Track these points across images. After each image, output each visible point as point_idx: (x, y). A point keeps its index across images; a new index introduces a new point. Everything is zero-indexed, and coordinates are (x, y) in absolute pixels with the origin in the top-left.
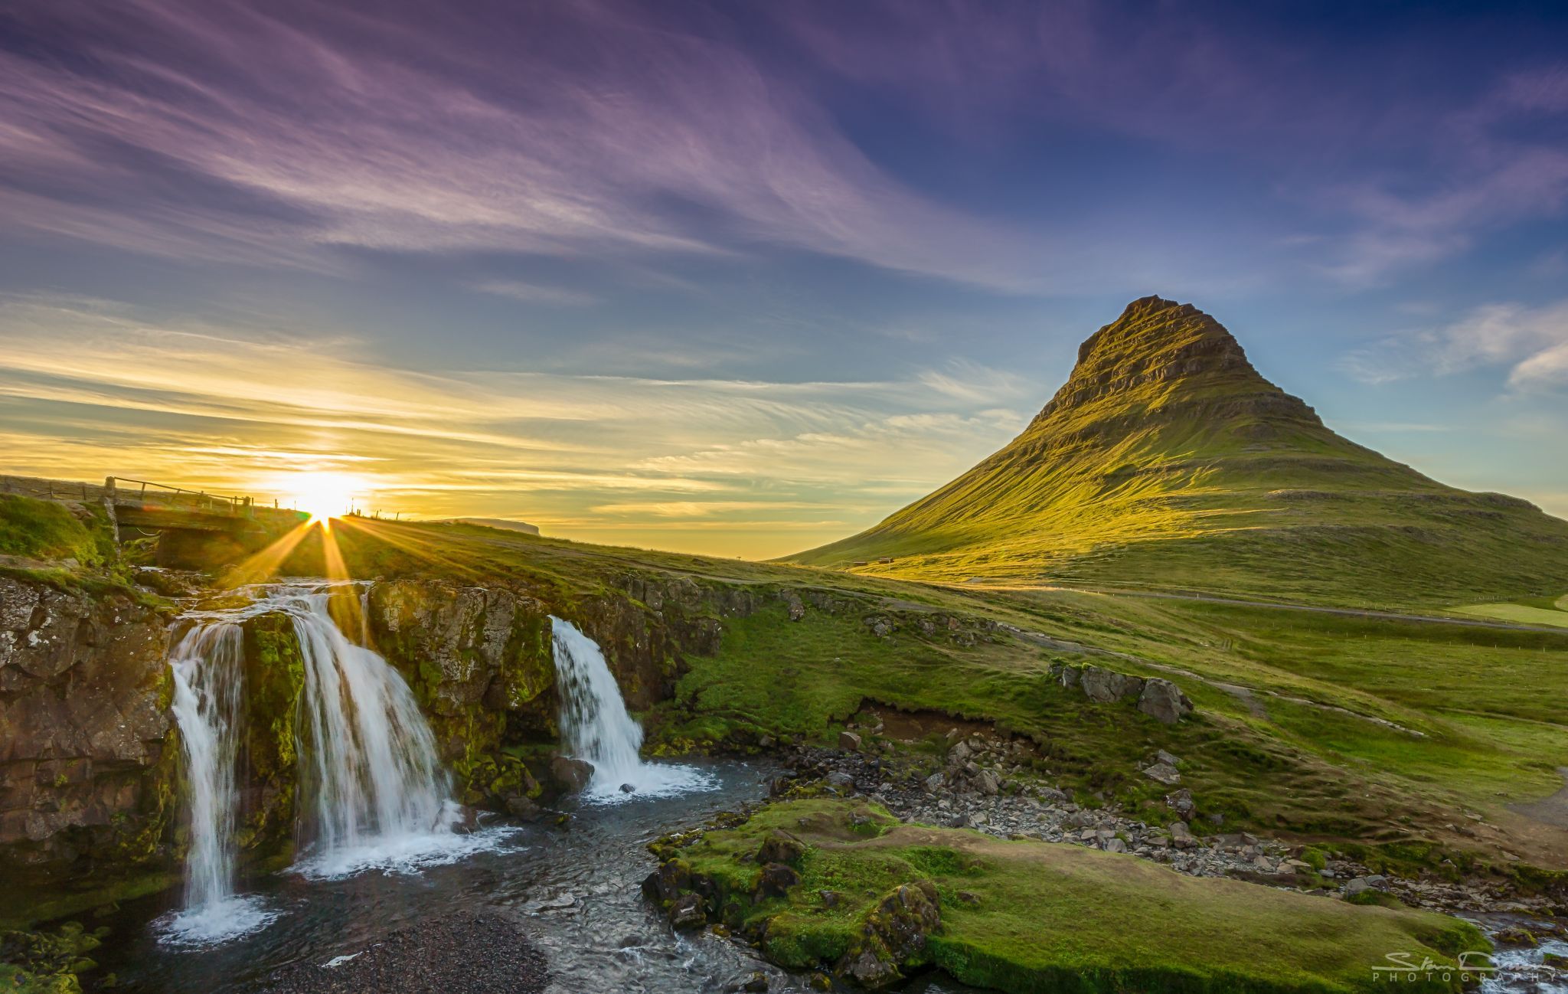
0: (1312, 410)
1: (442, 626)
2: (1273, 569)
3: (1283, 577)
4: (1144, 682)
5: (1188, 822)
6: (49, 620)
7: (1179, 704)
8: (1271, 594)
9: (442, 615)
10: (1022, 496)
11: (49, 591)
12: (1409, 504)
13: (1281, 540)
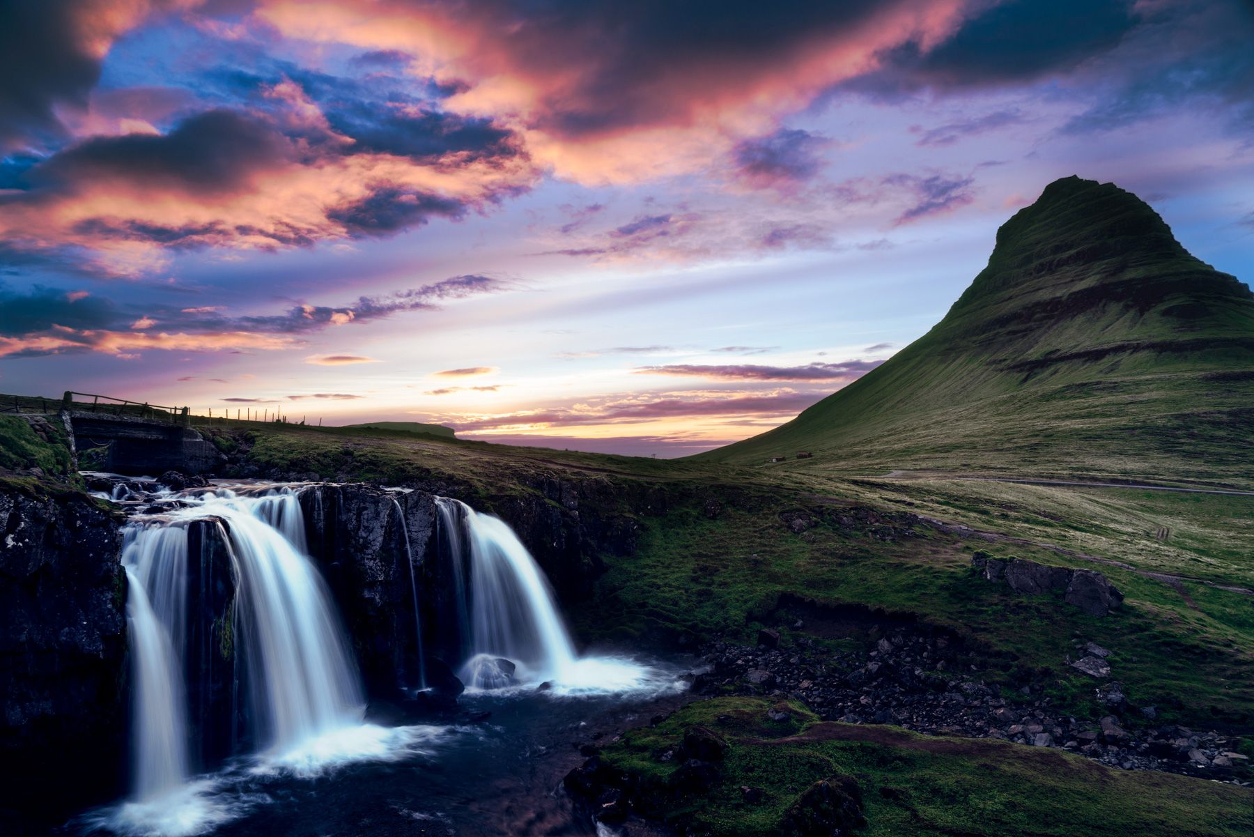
0: (1246, 286)
1: (366, 527)
2: (1210, 454)
3: (1221, 462)
4: (1071, 572)
5: (1120, 716)
6: (23, 524)
7: (1108, 595)
8: (1208, 480)
9: (366, 517)
10: (943, 386)
11: (21, 498)
13: (1217, 424)
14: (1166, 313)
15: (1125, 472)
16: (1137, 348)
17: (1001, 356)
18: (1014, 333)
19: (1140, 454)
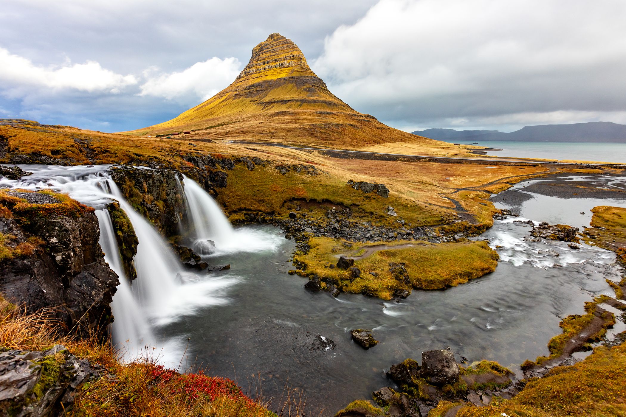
2: (321, 137)
3: (324, 140)
4: (378, 186)
7: (388, 192)
12: (350, 117)
13: (321, 128)
14: (305, 90)
15: (301, 143)
16: (297, 101)
17: (255, 99)
18: (259, 91)
19: (304, 136)
